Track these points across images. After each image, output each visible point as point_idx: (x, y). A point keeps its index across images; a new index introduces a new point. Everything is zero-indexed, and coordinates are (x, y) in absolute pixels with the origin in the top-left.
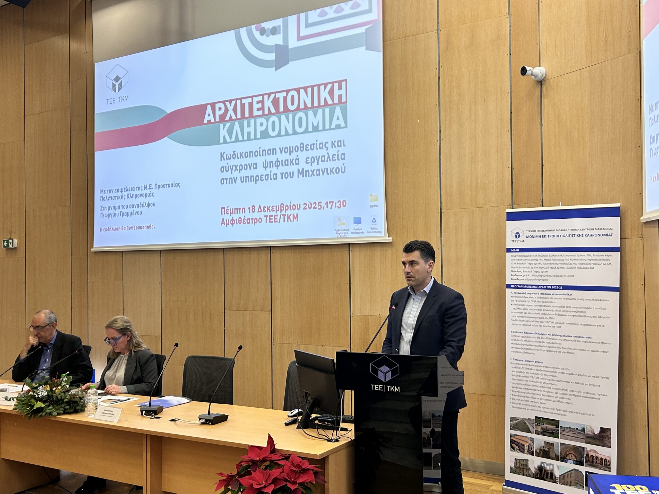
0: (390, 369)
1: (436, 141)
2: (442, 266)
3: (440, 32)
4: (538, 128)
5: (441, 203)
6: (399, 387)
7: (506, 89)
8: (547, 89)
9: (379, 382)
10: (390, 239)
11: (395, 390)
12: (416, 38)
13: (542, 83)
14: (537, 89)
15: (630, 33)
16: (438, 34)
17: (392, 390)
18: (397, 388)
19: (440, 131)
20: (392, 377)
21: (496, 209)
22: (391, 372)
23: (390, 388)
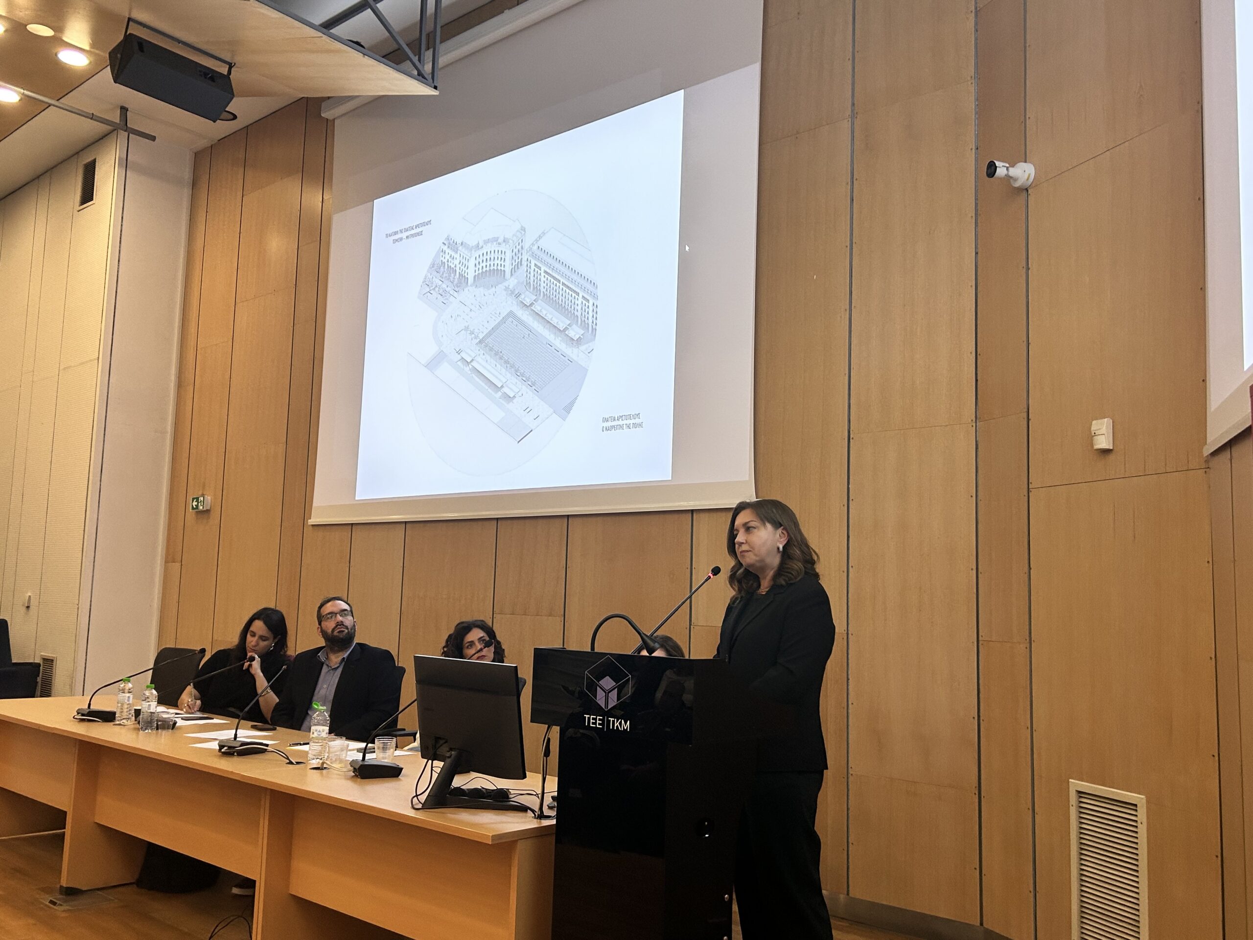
0: (617, 683)
1: (843, 310)
2: (848, 537)
3: (855, 119)
4: (1021, 276)
5: (849, 421)
6: (628, 722)
7: (967, 211)
8: (1037, 202)
9: (597, 710)
11: (621, 728)
12: (814, 133)
13: (1029, 193)
15: (1183, 75)
16: (853, 124)
17: (617, 726)
18: (626, 723)
19: (851, 293)
20: (618, 700)
21: (949, 429)
22: (616, 689)
23: (613, 721)
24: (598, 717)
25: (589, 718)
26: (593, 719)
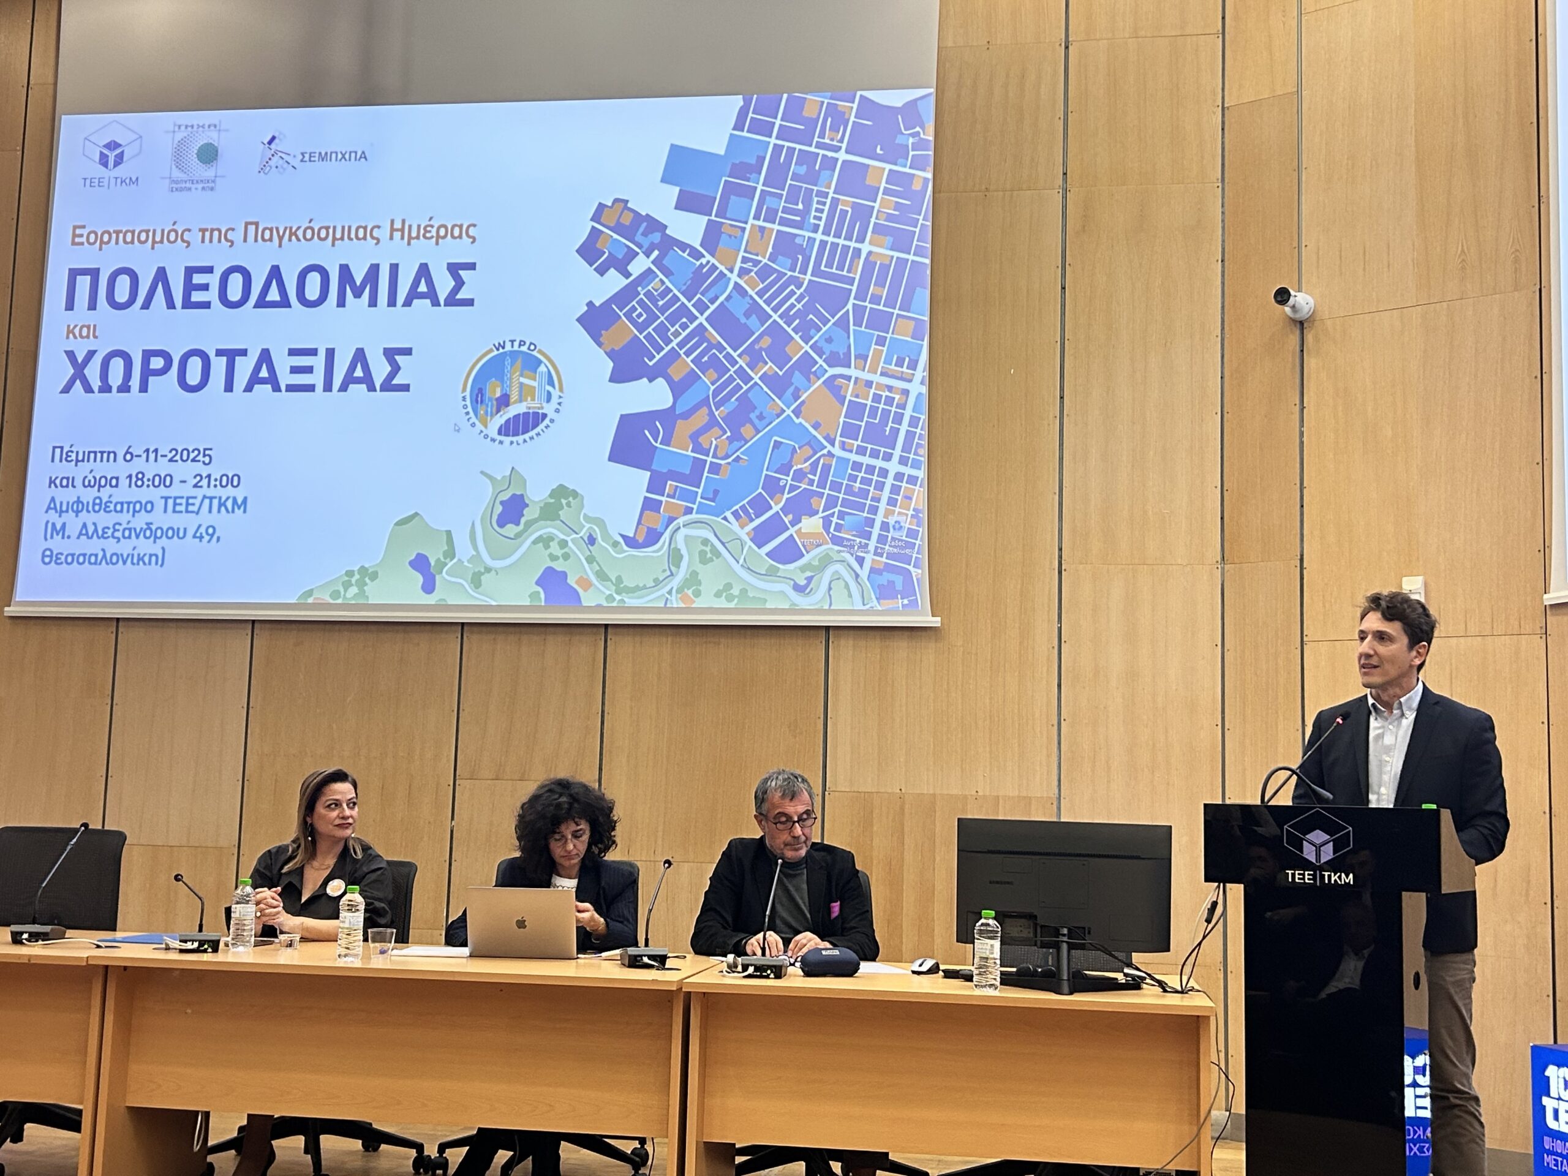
0: (1331, 836)
1: (1051, 416)
2: (1059, 686)
3: (1068, 192)
4: (1292, 413)
5: (1060, 549)
6: (1351, 876)
7: (1212, 328)
8: (1317, 339)
9: (1305, 865)
10: (936, 622)
11: (1341, 881)
12: (1012, 196)
13: (1305, 325)
14: (1291, 336)
15: (1518, 253)
16: (1065, 197)
17: (1335, 880)
18: (1347, 876)
19: (1062, 398)
20: (1334, 853)
21: (1188, 568)
22: (1332, 843)
23: (1330, 876)
24: (1306, 873)
25: (1293, 875)
26: (1299, 874)
